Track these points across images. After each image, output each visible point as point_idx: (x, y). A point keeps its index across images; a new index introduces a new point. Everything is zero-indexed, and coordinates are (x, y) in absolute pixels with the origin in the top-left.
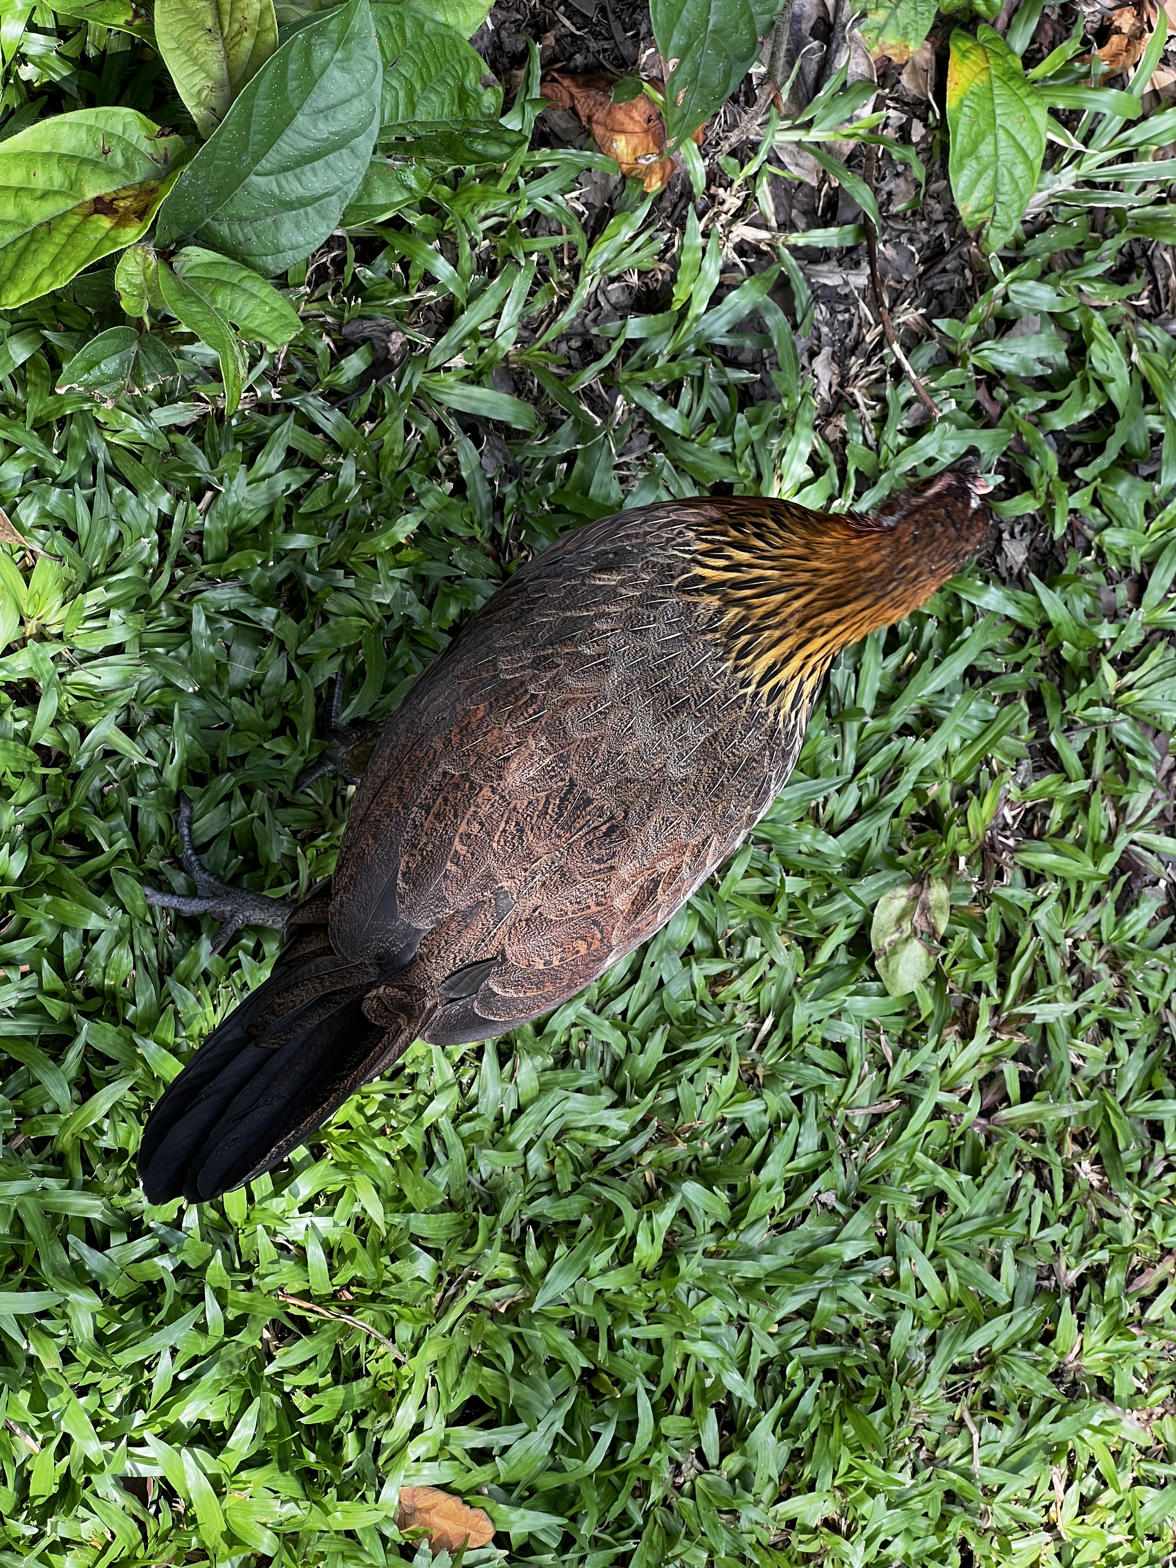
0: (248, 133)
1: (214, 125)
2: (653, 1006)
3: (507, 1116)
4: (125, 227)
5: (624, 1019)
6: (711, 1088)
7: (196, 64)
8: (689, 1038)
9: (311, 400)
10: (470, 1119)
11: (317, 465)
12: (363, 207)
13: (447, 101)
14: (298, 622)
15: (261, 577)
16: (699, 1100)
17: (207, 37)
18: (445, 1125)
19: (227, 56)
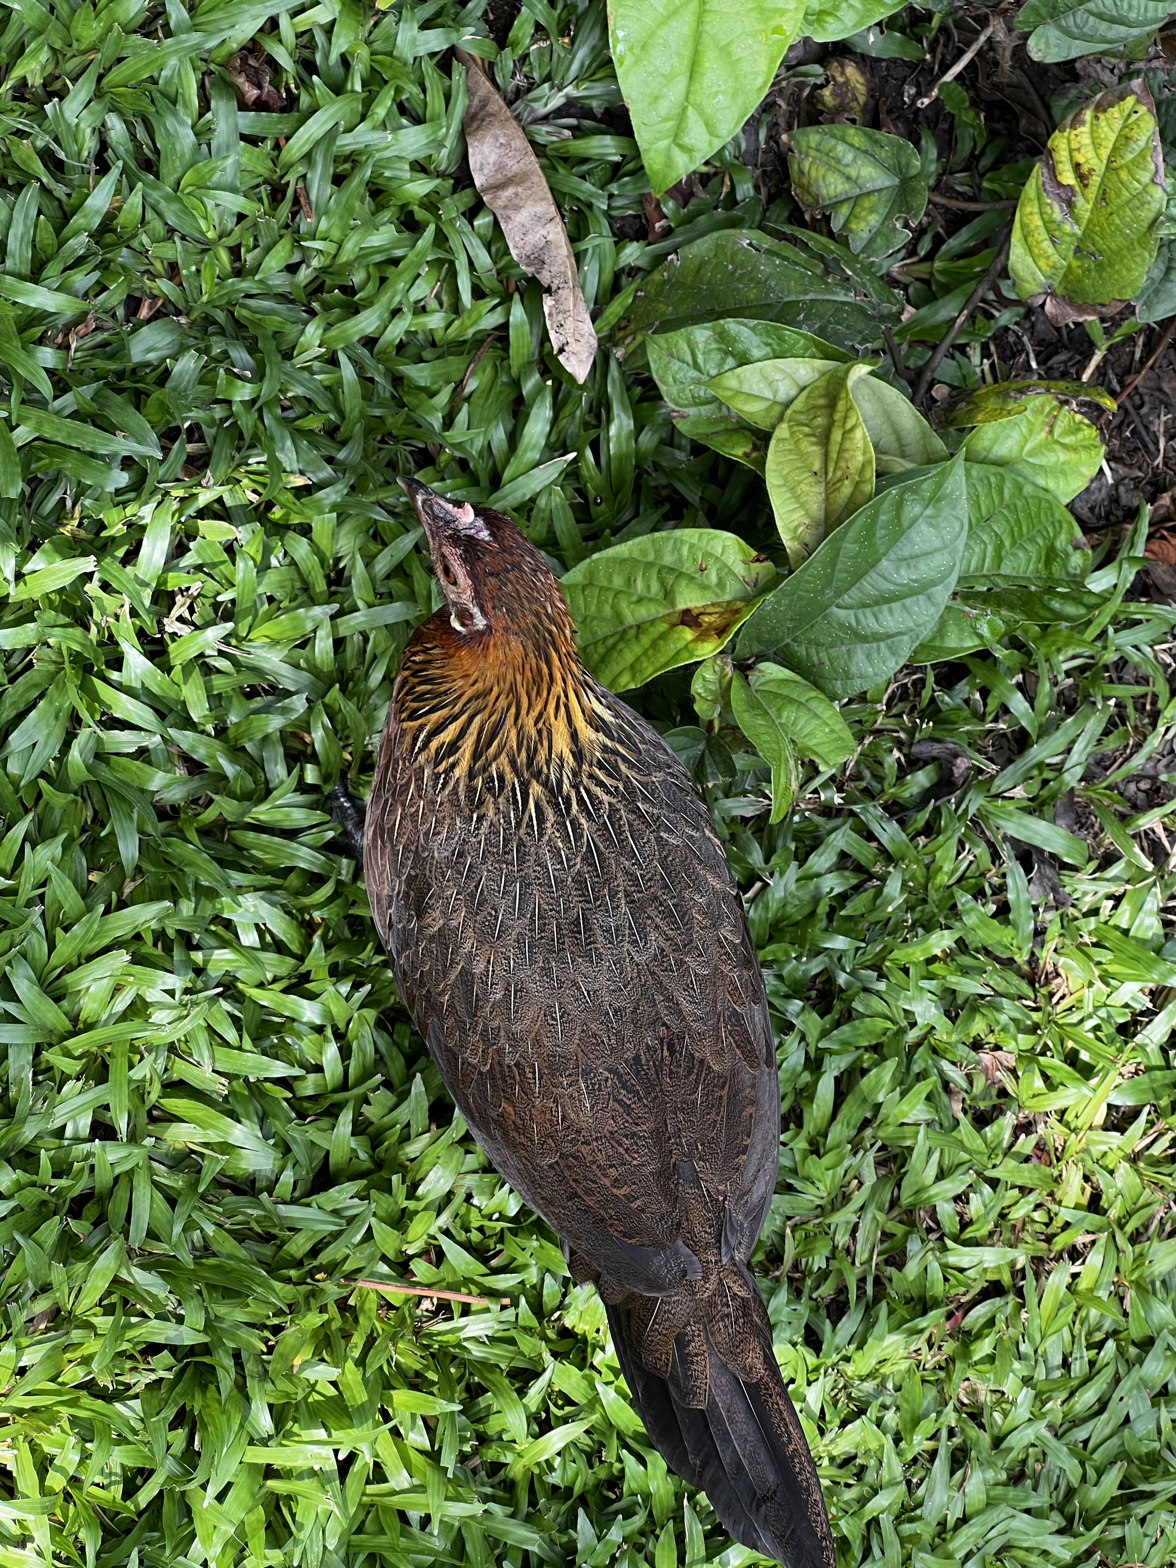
0: (833, 571)
1: (804, 559)
2: (1115, 1440)
3: (951, 1523)
4: (703, 641)
5: (1085, 1448)
6: (1162, 1532)
7: (797, 501)
8: (1146, 1479)
9: (871, 809)
10: (911, 1520)
11: (867, 872)
12: (934, 648)
13: (1034, 559)
14: (822, 1016)
15: (796, 969)
16: (1147, 1542)
17: (812, 479)
18: (886, 1521)
19: (827, 499)
